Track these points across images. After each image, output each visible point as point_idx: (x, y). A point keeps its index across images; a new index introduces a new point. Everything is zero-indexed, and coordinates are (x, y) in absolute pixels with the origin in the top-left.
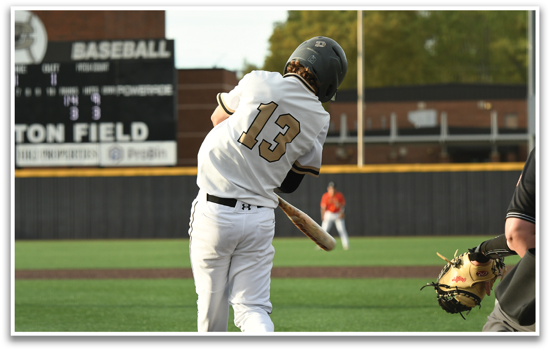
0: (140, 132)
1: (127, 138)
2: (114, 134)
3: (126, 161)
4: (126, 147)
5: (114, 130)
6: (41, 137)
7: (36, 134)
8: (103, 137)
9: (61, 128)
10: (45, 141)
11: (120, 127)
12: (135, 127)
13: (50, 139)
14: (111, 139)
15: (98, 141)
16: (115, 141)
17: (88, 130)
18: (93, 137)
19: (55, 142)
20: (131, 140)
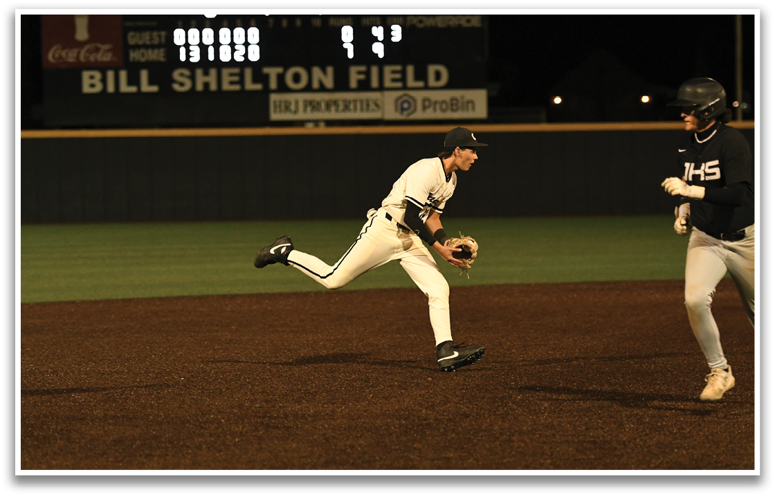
0: (438, 76)
1: (421, 84)
2: (403, 79)
3: (419, 115)
4: (419, 96)
5: (404, 72)
6: (303, 83)
7: (297, 78)
8: (388, 83)
9: (330, 70)
10: (309, 88)
11: (410, 70)
12: (432, 69)
13: (316, 85)
14: (399, 85)
15: (381, 88)
16: (405, 87)
17: (368, 73)
18: (375, 83)
19: (322, 89)
20: (426, 88)
